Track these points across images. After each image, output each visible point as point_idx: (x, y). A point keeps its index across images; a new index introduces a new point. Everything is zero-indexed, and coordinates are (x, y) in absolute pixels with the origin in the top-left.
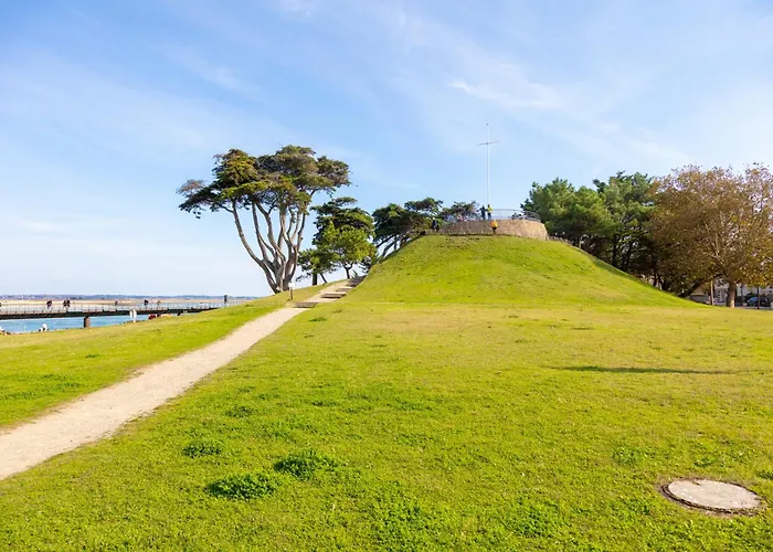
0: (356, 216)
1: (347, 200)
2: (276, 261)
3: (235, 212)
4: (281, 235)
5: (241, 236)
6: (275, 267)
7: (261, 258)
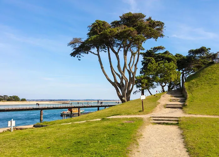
0: (166, 56)
1: (160, 48)
2: (122, 82)
3: (98, 55)
4: (125, 66)
5: (102, 68)
6: (121, 86)
7: (113, 81)
